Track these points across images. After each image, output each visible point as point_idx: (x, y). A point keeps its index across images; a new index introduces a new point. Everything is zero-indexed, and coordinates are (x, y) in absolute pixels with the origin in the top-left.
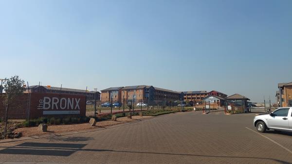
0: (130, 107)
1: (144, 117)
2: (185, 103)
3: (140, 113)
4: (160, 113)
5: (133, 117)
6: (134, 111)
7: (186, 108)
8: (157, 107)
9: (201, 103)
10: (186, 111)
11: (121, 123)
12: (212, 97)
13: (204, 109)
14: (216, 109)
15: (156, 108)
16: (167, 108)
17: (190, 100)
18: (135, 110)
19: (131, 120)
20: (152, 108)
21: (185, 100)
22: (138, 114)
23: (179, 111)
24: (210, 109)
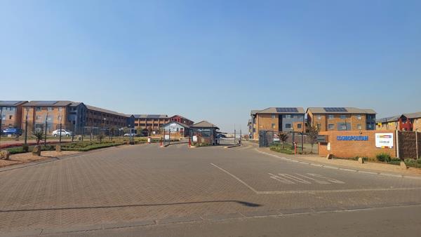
0: (39, 137)
1: (64, 152)
2: (136, 132)
3: (58, 147)
4: (93, 147)
5: (43, 153)
6: (46, 143)
7: (136, 139)
8: (89, 136)
9: (158, 132)
10: (136, 143)
11: (18, 163)
12: (174, 125)
13: (162, 141)
14: (178, 140)
15: (87, 139)
16: (107, 139)
17: (143, 128)
18: (47, 141)
19: (40, 158)
20: (80, 139)
21: (136, 128)
22: (53, 148)
23: (125, 144)
24: (170, 141)
